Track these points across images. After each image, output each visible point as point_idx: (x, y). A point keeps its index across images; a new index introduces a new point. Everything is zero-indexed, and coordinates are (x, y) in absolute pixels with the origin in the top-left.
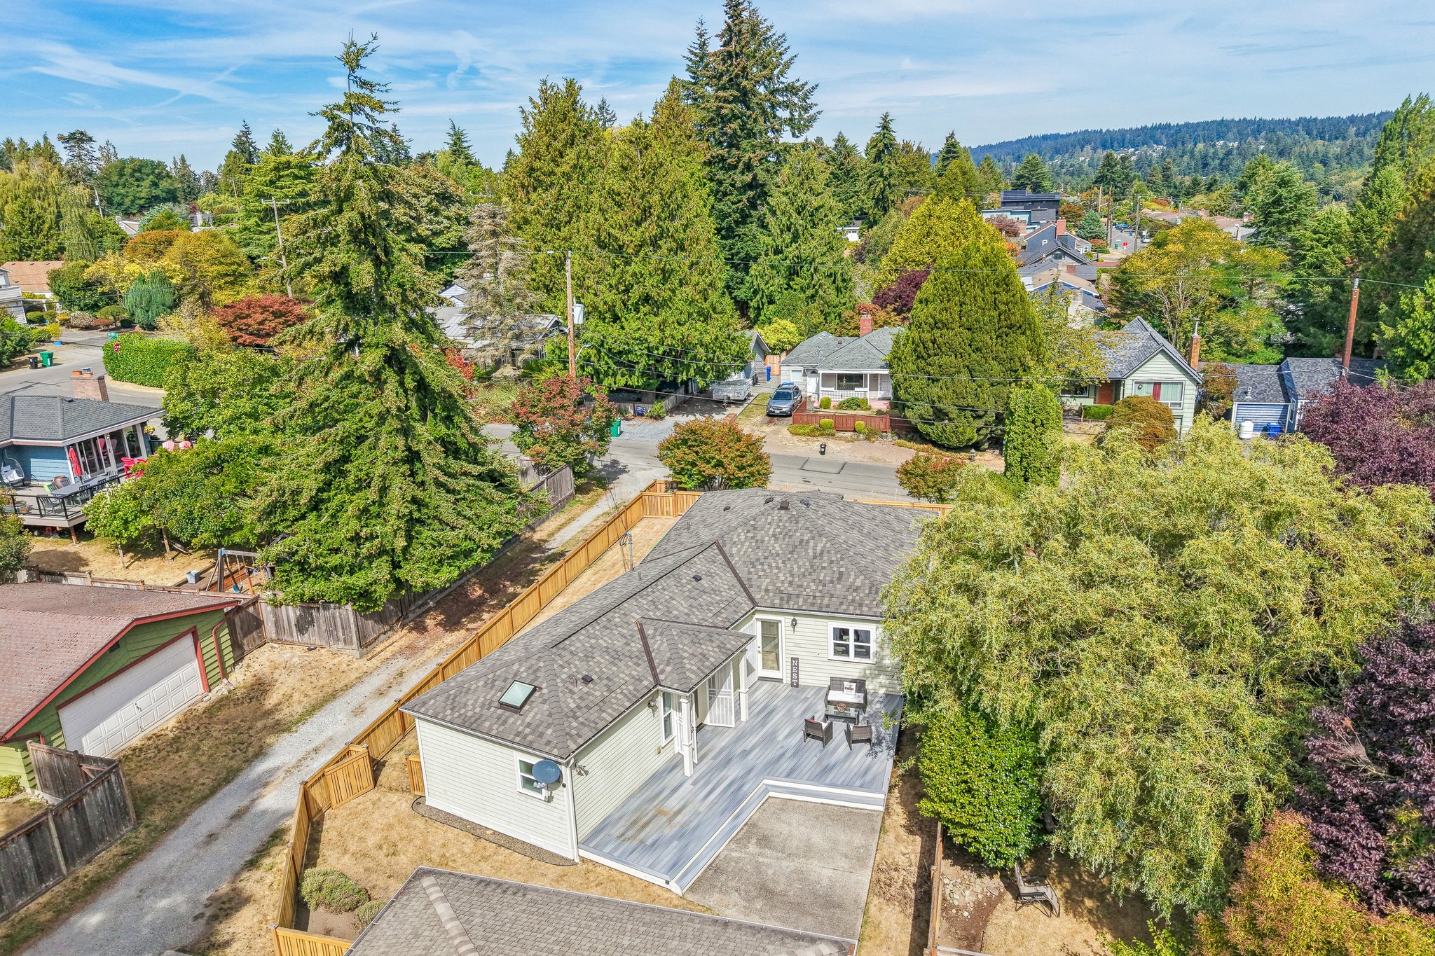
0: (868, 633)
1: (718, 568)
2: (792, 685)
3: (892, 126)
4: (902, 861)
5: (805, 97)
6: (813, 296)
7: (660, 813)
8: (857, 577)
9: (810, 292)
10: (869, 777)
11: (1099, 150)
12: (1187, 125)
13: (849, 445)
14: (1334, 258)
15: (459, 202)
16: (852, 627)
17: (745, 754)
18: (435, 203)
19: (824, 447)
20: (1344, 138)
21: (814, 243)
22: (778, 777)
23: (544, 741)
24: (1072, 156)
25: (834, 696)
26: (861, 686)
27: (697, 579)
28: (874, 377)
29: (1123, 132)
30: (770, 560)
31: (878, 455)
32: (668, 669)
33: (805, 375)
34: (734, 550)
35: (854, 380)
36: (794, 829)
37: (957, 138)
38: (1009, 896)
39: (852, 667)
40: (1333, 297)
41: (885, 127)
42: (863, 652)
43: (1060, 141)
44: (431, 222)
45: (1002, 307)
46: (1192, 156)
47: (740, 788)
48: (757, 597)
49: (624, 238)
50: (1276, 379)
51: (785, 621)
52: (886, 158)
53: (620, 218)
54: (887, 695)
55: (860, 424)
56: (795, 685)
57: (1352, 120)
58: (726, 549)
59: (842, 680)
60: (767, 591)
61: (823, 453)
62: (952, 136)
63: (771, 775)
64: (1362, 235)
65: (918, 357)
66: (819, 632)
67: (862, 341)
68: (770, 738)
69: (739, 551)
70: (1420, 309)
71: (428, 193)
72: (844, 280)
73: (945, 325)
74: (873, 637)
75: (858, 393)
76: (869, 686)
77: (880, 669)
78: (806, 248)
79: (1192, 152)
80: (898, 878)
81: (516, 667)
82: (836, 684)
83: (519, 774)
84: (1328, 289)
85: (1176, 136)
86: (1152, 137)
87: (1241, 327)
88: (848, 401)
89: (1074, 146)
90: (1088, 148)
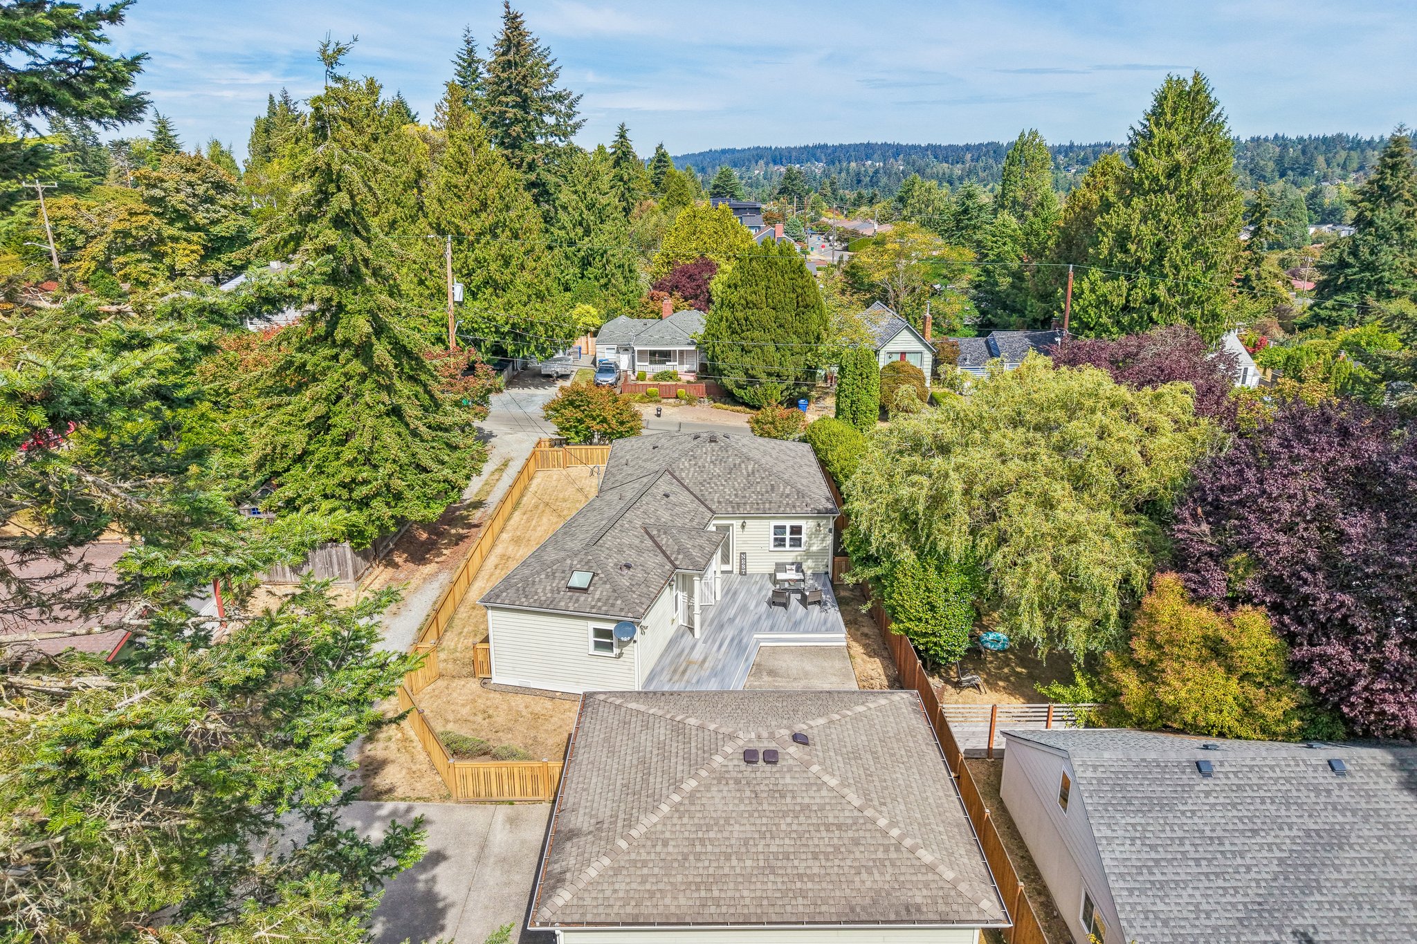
0: (800, 528)
1: (676, 488)
2: (741, 573)
3: (628, 135)
4: (874, 674)
5: (571, 106)
6: (606, 285)
7: (689, 663)
8: (785, 487)
9: (603, 281)
10: (829, 625)
11: (771, 165)
12: (841, 146)
13: (676, 409)
14: (1012, 255)
15: (234, 191)
16: (788, 524)
17: (731, 620)
18: (212, 192)
19: (659, 410)
20: (963, 163)
21: (603, 238)
22: (764, 632)
23: (617, 609)
24: (748, 169)
25: (780, 576)
26: (799, 568)
27: (667, 496)
28: (681, 352)
29: (789, 150)
30: (714, 480)
31: (703, 416)
32: (680, 557)
33: (618, 352)
34: (684, 475)
35: (665, 356)
36: (787, 663)
37: (667, 148)
38: (949, 687)
39: (789, 554)
40: (1013, 286)
41: (622, 136)
42: (796, 543)
43: (737, 155)
44: (207, 211)
45: (799, 291)
46: (848, 173)
47: (741, 641)
48: (714, 507)
49: (465, 227)
50: (984, 348)
51: (737, 524)
52: (623, 164)
53: (459, 208)
54: (814, 574)
55: (681, 391)
56: (743, 573)
57: (968, 148)
58: (677, 474)
59: (784, 564)
60: (719, 502)
61: (659, 416)
62: (661, 146)
63: (759, 631)
64: (1032, 238)
65: (733, 333)
66: (763, 530)
67: (666, 322)
68: (744, 609)
69: (687, 475)
70: (1087, 292)
71: (204, 182)
72: (630, 271)
73: (755, 305)
74: (804, 531)
75: (668, 367)
76: (804, 567)
77: (809, 554)
78: (597, 241)
79: (848, 170)
80: (876, 683)
81: (569, 561)
82: (780, 567)
83: (592, 639)
84: (1010, 280)
85: (834, 155)
86: (814, 155)
87: (947, 310)
88: (662, 374)
89: (749, 161)
90: (761, 162)
